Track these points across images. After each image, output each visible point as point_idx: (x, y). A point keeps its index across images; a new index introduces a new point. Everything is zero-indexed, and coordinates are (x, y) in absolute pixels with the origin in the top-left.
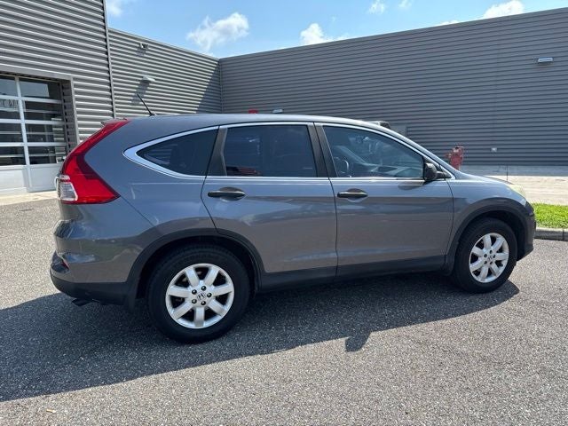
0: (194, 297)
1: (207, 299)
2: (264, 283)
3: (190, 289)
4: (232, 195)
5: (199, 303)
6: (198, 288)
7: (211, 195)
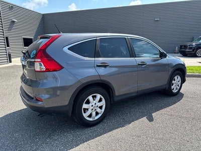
0: (92, 108)
1: (96, 108)
2: (116, 99)
3: (91, 104)
4: (105, 66)
5: (94, 110)
6: (93, 104)
7: (97, 66)
